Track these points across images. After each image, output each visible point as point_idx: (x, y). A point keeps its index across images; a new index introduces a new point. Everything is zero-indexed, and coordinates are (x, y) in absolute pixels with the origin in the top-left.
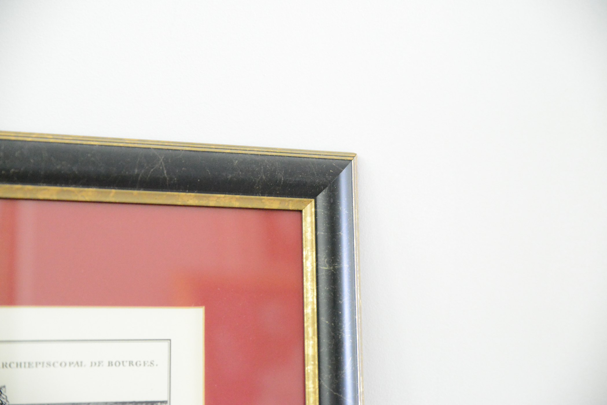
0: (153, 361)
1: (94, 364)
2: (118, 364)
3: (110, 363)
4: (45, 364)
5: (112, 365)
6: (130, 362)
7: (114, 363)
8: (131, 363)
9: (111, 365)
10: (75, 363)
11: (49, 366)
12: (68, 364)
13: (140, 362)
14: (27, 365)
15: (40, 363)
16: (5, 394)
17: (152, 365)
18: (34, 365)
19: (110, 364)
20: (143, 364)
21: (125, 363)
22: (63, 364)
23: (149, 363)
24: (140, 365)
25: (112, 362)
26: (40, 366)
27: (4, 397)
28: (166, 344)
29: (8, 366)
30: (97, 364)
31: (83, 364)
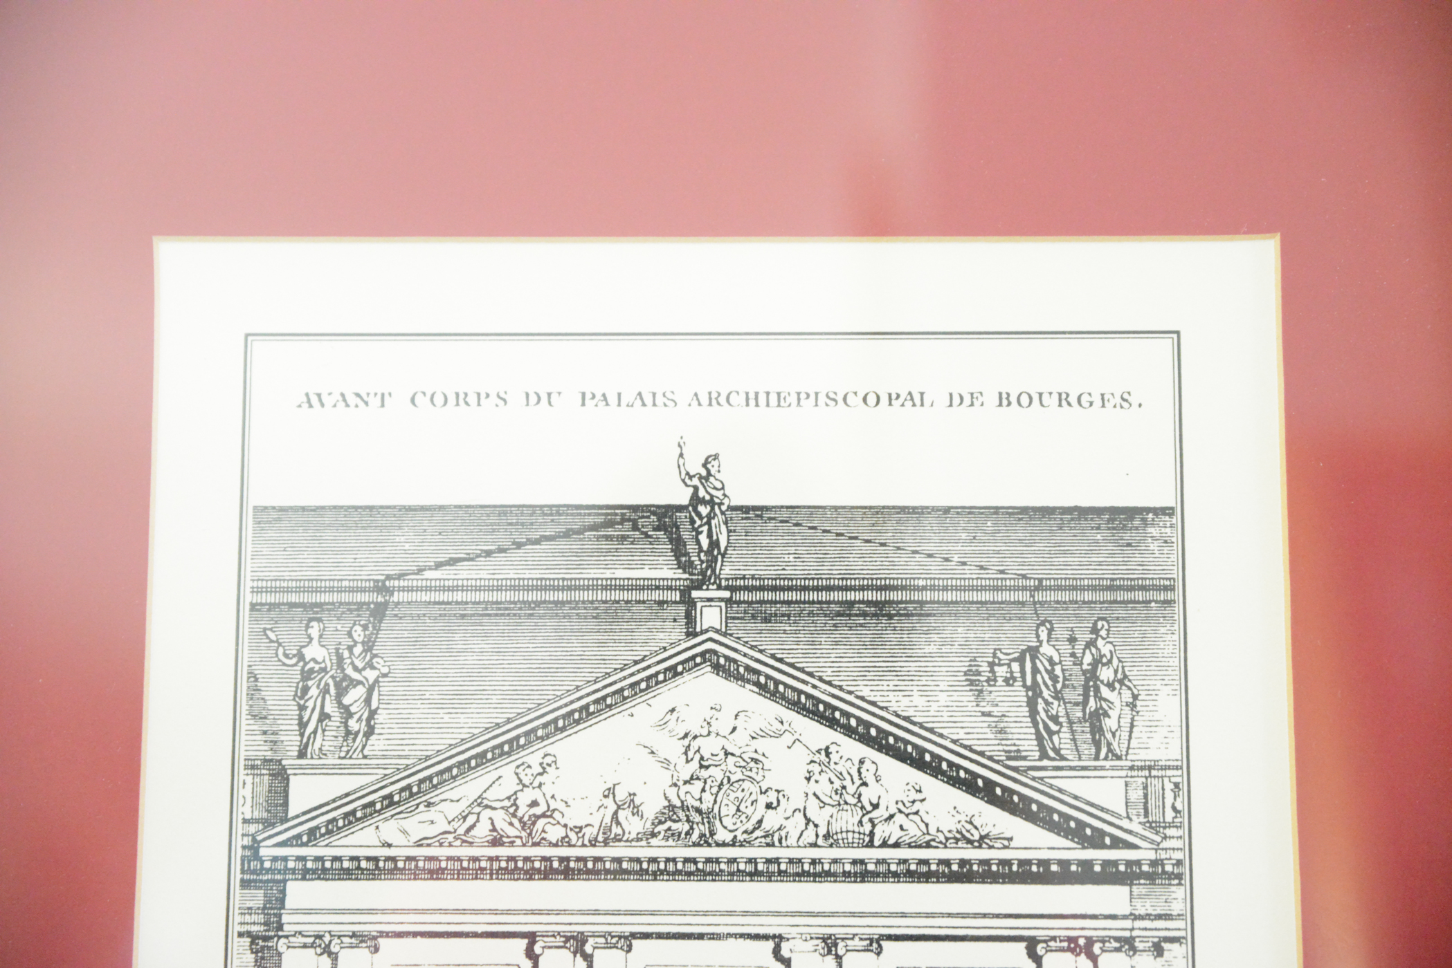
0: (1129, 393)
1: (956, 400)
2: (1025, 400)
3: (1004, 396)
4: (822, 399)
5: (1009, 404)
6: (1060, 394)
7: (1013, 399)
8: (1063, 399)
9: (1005, 402)
10: (903, 395)
11: (832, 403)
12: (884, 400)
13: (1090, 394)
14: (773, 399)
15: (808, 396)
16: (717, 475)
17: (1125, 405)
18: (793, 399)
19: (1003, 400)
20: (1098, 402)
21: (1045, 397)
22: (872, 399)
23: (1118, 400)
24: (1091, 403)
25: (1008, 394)
26: (808, 404)
27: (719, 485)
28: (1165, 346)
29: (722, 400)
30: (967, 400)
31: (927, 402)
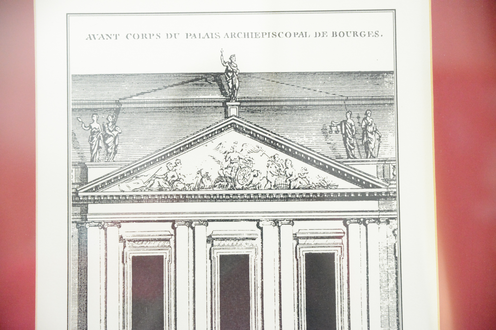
0: (378, 31)
1: (318, 35)
2: (342, 34)
3: (335, 33)
4: (271, 35)
5: (336, 36)
6: (354, 32)
7: (338, 34)
8: (355, 34)
9: (335, 35)
10: (299, 33)
11: (274, 36)
12: (293, 35)
13: (364, 32)
14: (254, 35)
15: (266, 34)
16: (235, 62)
17: (377, 35)
18: (261, 35)
19: (334, 34)
20: (367, 35)
21: (349, 33)
22: (288, 35)
23: (374, 34)
24: (365, 35)
25: (336, 32)
26: (266, 37)
27: (235, 66)
28: (391, 14)
29: (236, 35)
30: (322, 35)
31: (308, 35)
